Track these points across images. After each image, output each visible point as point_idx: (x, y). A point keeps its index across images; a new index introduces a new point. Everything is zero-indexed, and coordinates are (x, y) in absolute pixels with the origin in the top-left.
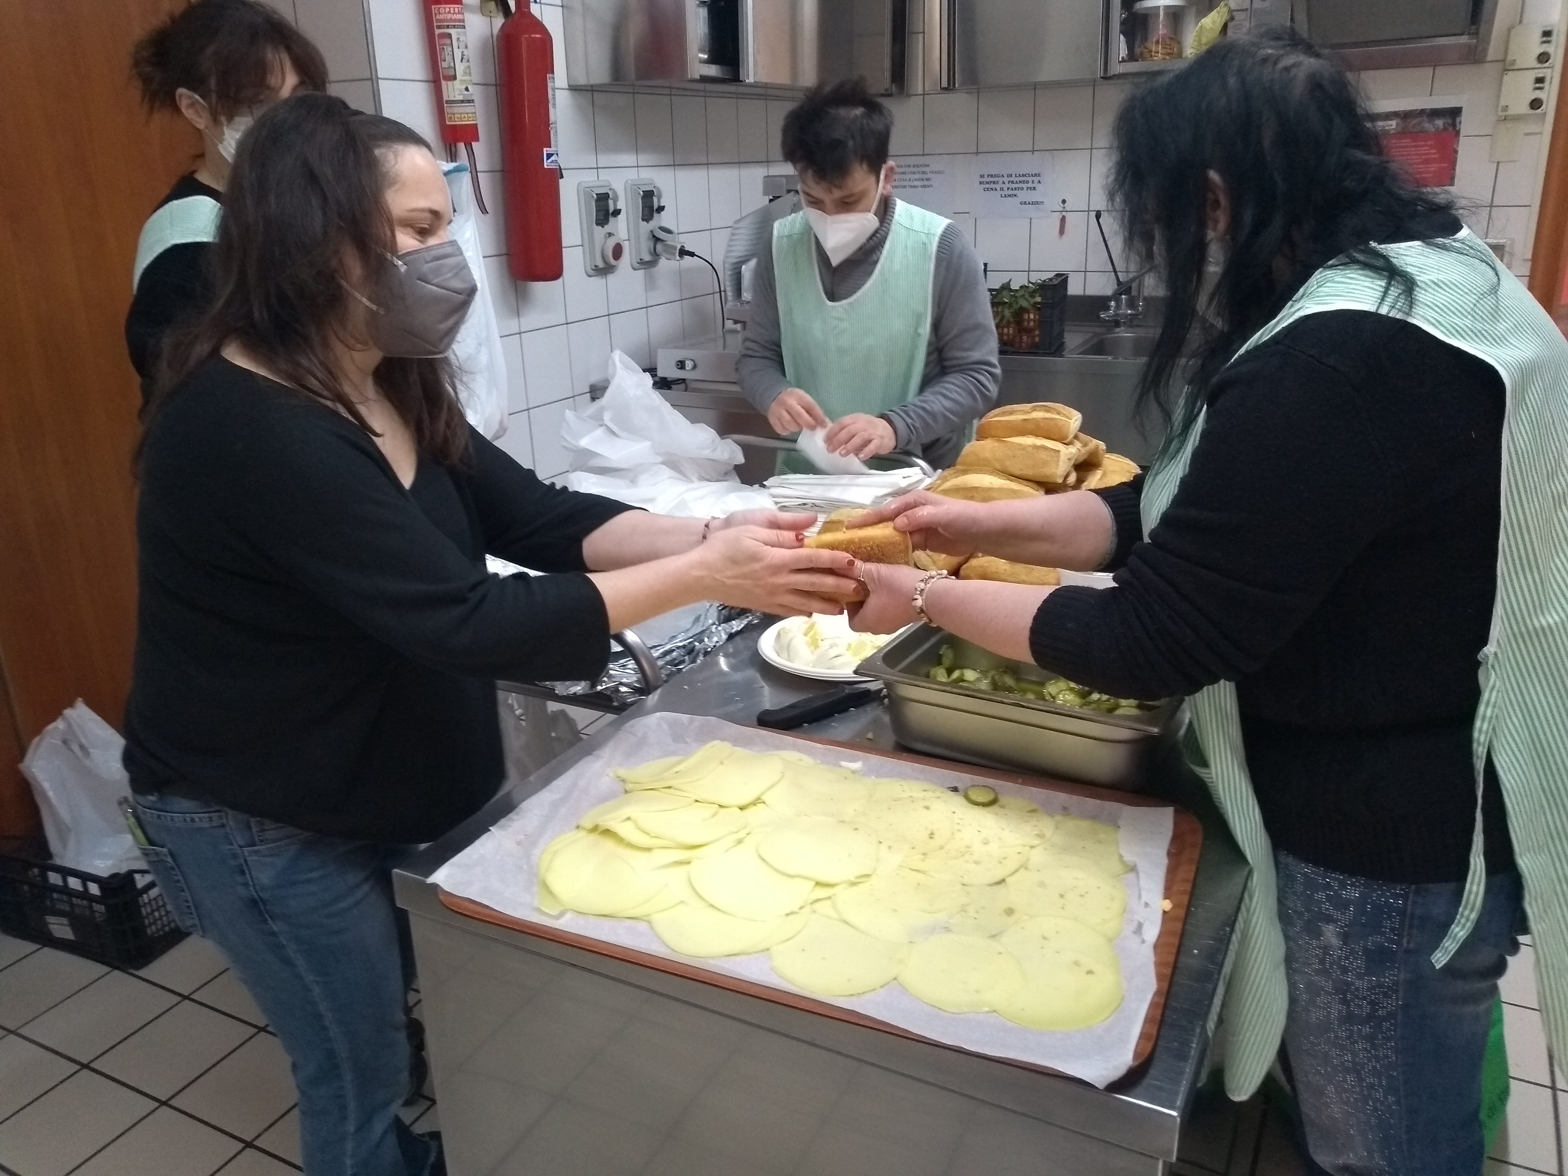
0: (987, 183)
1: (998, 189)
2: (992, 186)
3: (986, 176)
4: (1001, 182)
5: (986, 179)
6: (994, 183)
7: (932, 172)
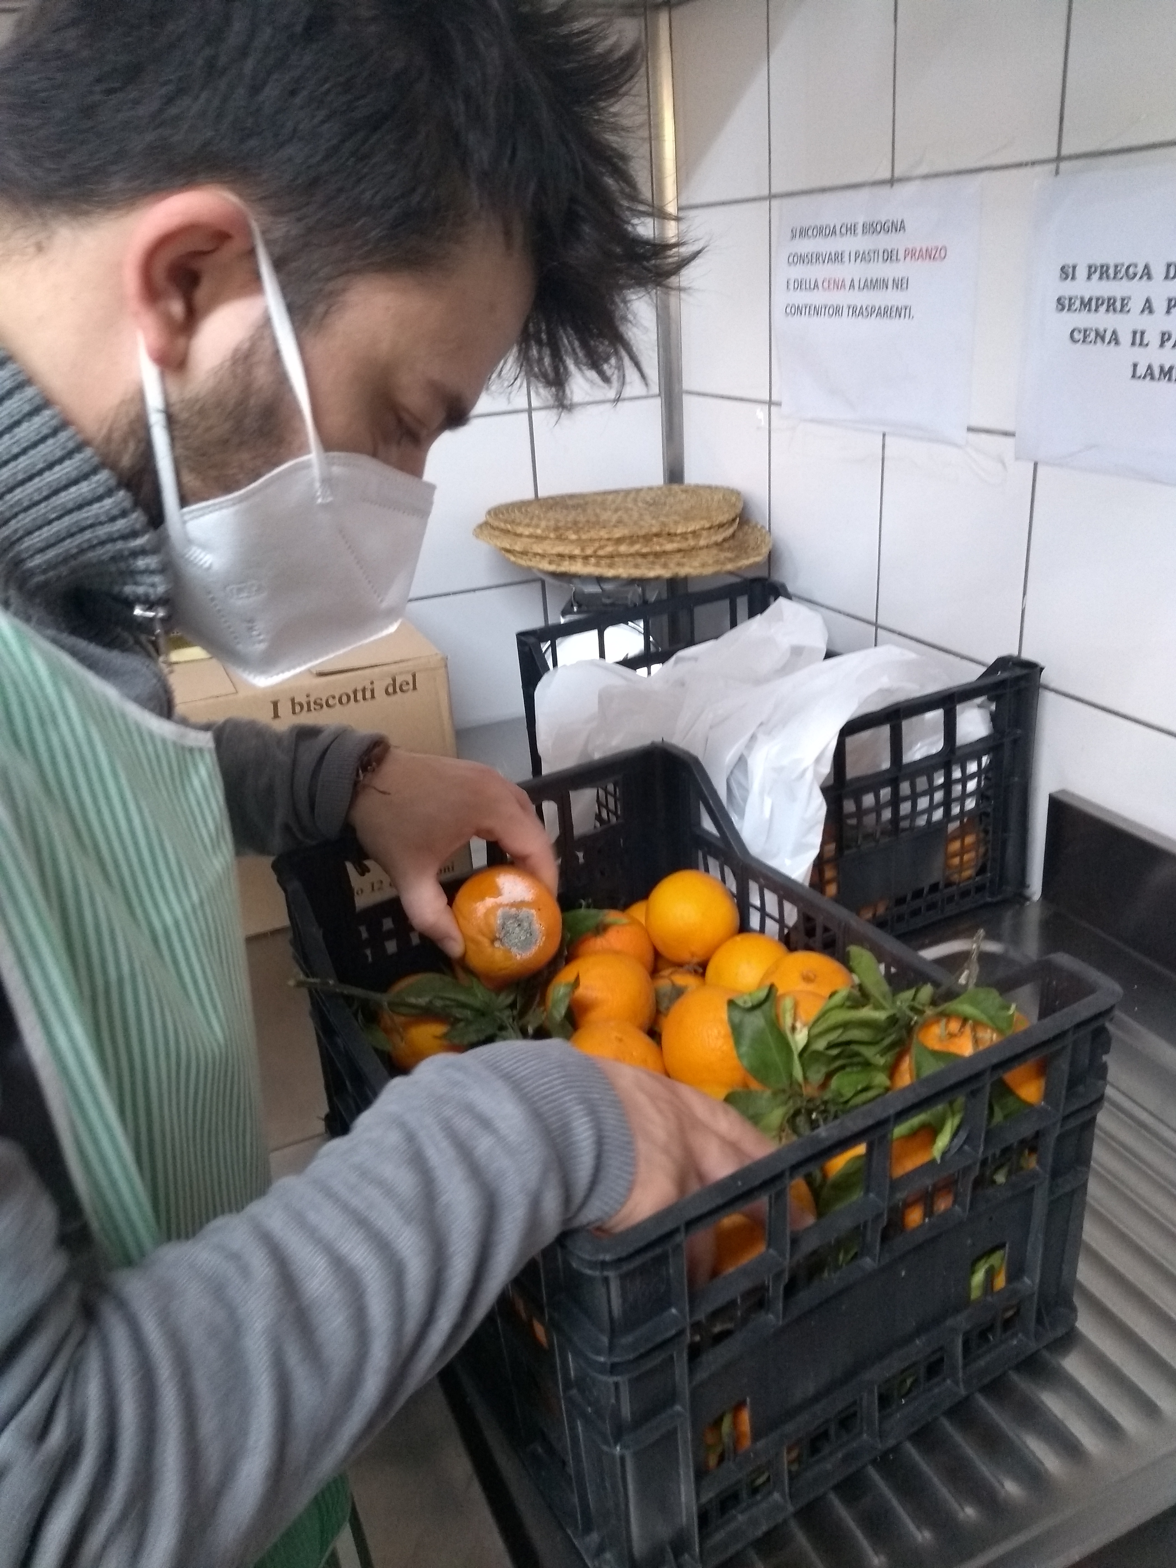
0: (1086, 304)
1: (1125, 338)
2: (1102, 320)
3: (1082, 272)
4: (1136, 305)
5: (1082, 288)
6: (1109, 304)
7: (911, 254)
